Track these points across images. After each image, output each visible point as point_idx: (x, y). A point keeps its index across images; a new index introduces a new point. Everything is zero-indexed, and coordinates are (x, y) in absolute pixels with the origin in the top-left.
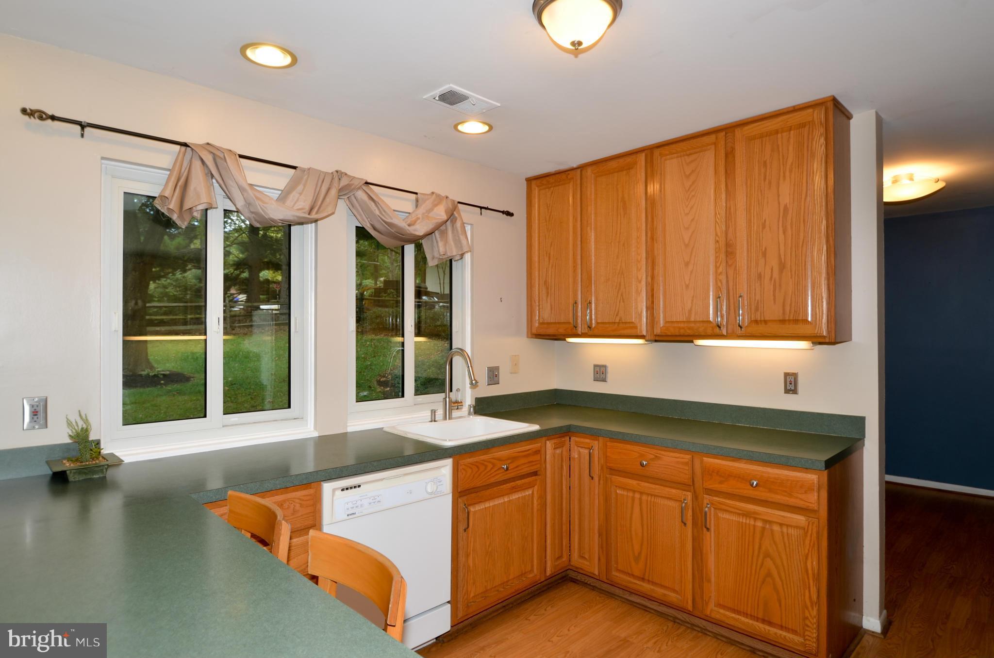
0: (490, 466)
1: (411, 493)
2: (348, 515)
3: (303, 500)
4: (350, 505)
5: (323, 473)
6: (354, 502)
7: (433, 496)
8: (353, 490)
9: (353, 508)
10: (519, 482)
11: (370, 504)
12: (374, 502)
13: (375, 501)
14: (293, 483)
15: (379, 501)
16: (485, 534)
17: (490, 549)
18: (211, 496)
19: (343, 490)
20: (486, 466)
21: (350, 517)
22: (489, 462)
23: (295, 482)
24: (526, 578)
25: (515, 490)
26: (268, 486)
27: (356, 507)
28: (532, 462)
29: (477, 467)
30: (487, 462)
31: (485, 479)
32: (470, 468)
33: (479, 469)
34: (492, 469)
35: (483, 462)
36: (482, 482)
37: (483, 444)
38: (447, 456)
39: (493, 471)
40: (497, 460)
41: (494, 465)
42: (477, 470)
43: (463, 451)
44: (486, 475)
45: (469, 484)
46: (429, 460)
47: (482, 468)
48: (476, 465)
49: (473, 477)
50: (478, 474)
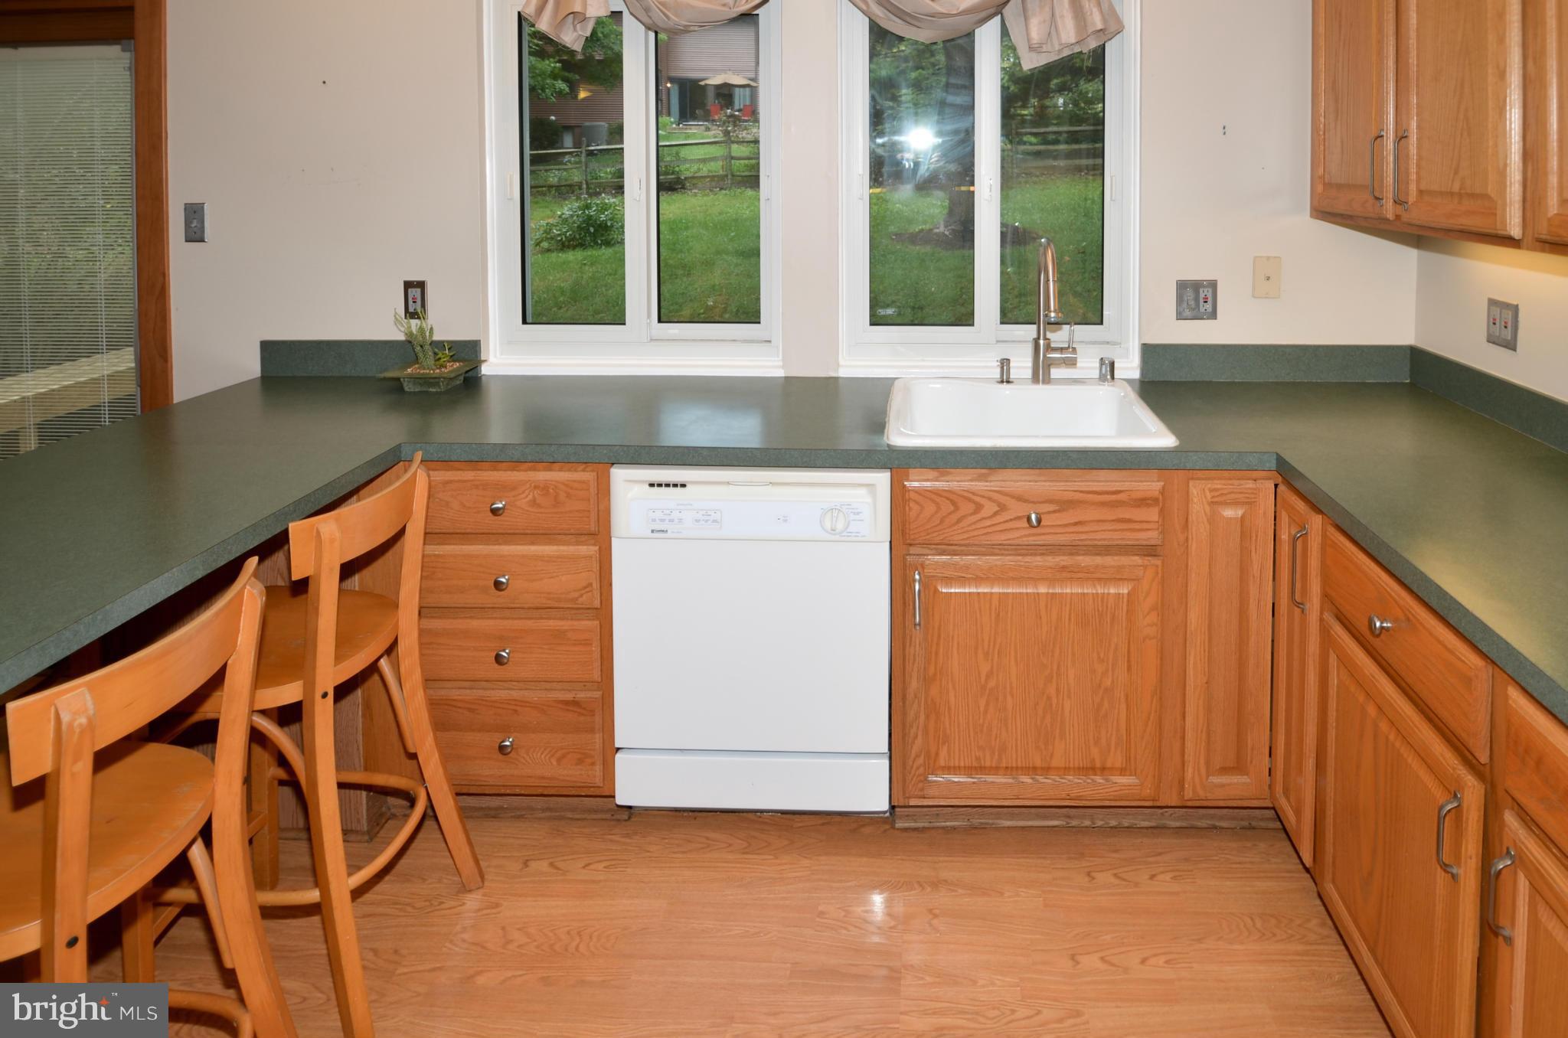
0: (989, 508)
1: (786, 521)
2: (653, 531)
3: (571, 488)
4: (658, 515)
5: (605, 451)
6: (668, 512)
7: (837, 537)
8: (671, 489)
9: (662, 520)
10: (1085, 561)
11: (697, 521)
12: (707, 521)
13: (708, 518)
14: (553, 457)
15: (715, 521)
16: (976, 648)
17: (992, 684)
18: (432, 451)
19: (652, 485)
20: (979, 507)
21: (656, 535)
22: (990, 499)
23: (555, 456)
24: (1107, 780)
25: (1068, 574)
26: (513, 454)
27: (670, 521)
28: (1129, 521)
29: (954, 503)
30: (983, 497)
31: (976, 533)
32: (933, 501)
33: (957, 508)
34: (996, 514)
35: (970, 495)
36: (966, 536)
37: (973, 456)
38: (873, 466)
39: (999, 519)
40: (1012, 496)
41: (1002, 508)
42: (952, 508)
43: (914, 463)
44: (979, 525)
45: (928, 534)
46: (827, 465)
47: (966, 508)
48: (948, 499)
49: (942, 521)
50: (954, 517)
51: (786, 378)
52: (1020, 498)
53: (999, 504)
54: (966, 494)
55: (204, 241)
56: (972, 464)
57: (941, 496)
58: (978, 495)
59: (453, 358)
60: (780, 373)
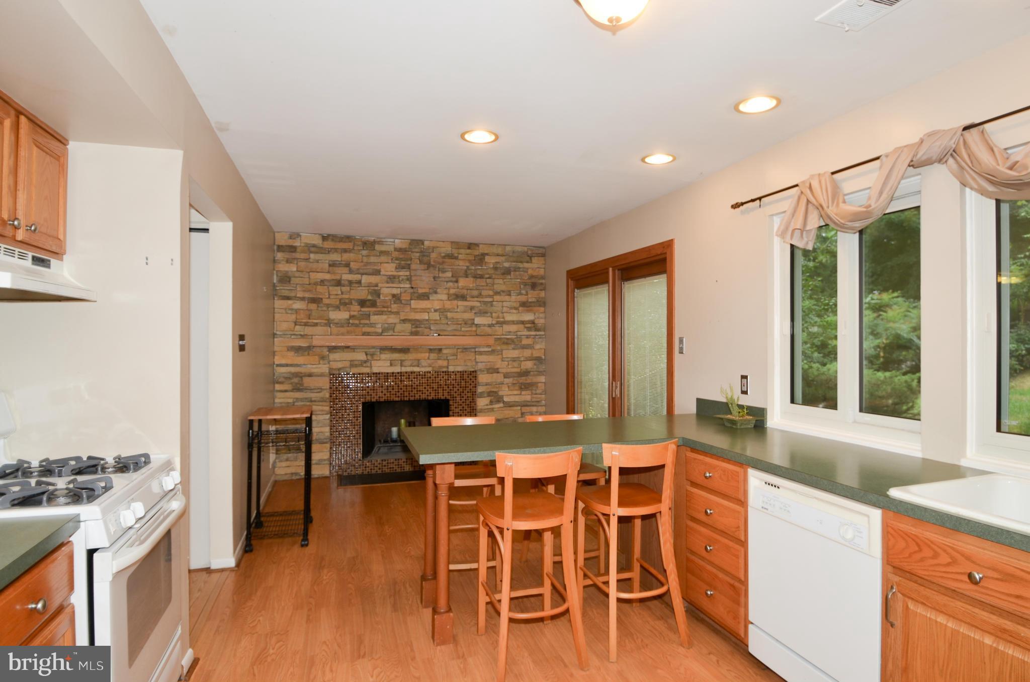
0: (944, 559)
2: (762, 507)
3: (733, 474)
4: (766, 500)
5: (744, 458)
8: (773, 487)
9: (767, 503)
11: (781, 508)
12: (785, 510)
13: (785, 508)
18: (690, 443)
19: (765, 483)
20: (935, 554)
22: (945, 551)
23: (728, 456)
25: (1009, 637)
26: (714, 451)
27: (770, 504)
29: (918, 545)
30: (940, 548)
31: (934, 574)
32: (904, 539)
33: (920, 550)
34: (948, 564)
35: (929, 543)
36: (927, 573)
37: (934, 514)
38: (867, 502)
39: (950, 569)
40: (963, 555)
41: (954, 562)
42: (917, 549)
43: (893, 507)
44: (937, 569)
45: (901, 562)
46: (842, 494)
47: (927, 553)
48: (913, 540)
49: (910, 555)
50: (918, 556)
51: (923, 459)
52: (968, 558)
53: (952, 557)
54: (927, 541)
55: (683, 353)
56: (933, 520)
57: (909, 537)
58: (935, 544)
59: (748, 414)
60: (919, 455)
